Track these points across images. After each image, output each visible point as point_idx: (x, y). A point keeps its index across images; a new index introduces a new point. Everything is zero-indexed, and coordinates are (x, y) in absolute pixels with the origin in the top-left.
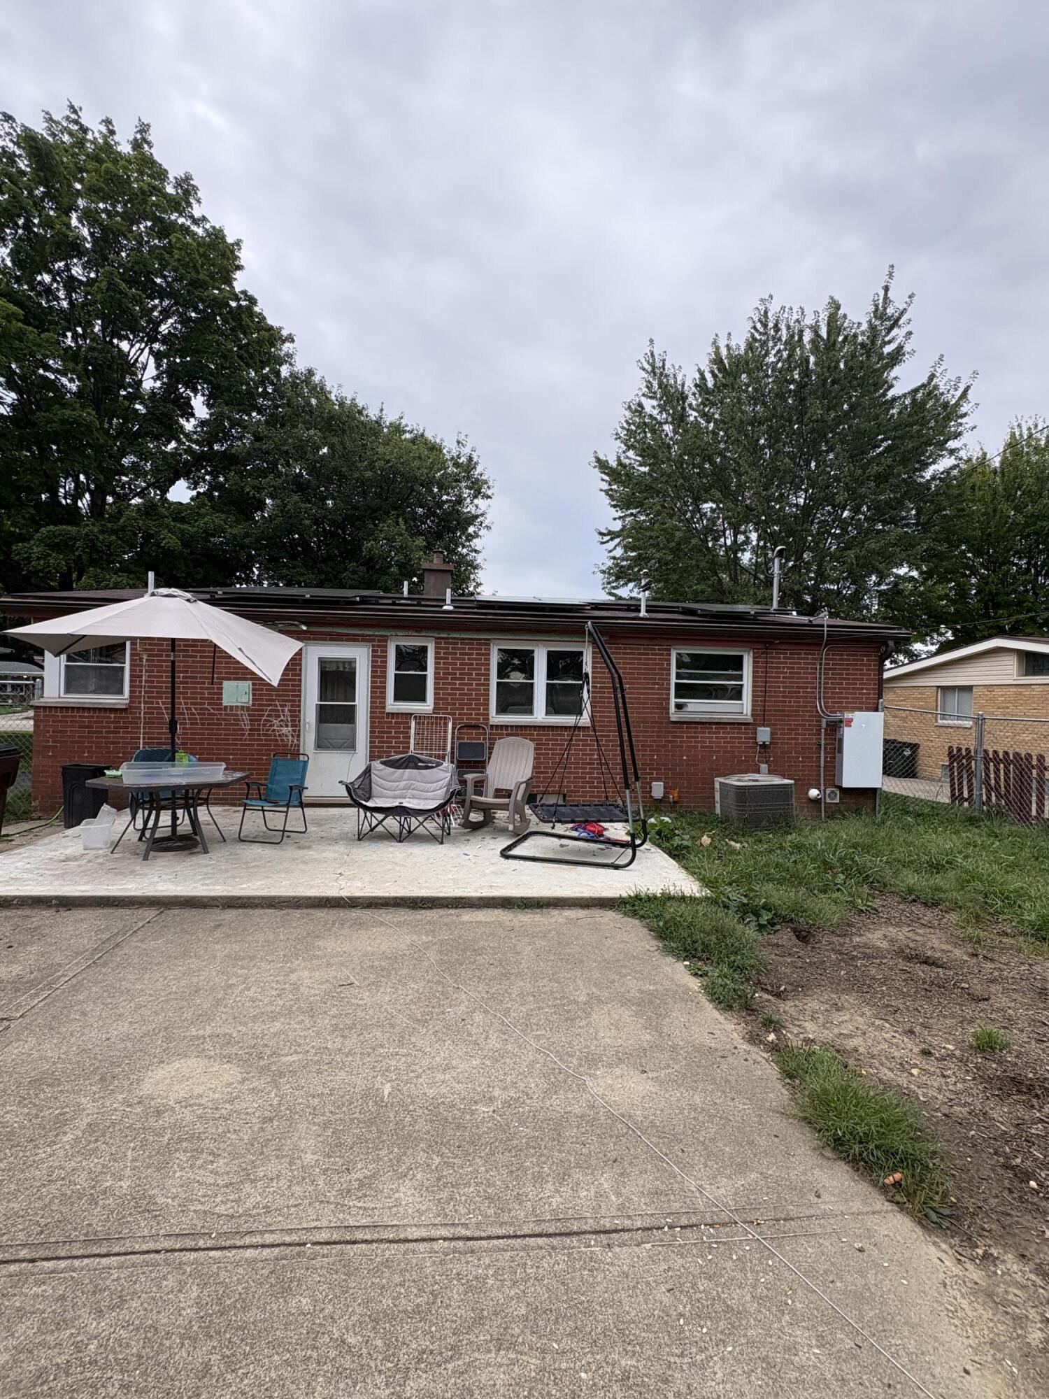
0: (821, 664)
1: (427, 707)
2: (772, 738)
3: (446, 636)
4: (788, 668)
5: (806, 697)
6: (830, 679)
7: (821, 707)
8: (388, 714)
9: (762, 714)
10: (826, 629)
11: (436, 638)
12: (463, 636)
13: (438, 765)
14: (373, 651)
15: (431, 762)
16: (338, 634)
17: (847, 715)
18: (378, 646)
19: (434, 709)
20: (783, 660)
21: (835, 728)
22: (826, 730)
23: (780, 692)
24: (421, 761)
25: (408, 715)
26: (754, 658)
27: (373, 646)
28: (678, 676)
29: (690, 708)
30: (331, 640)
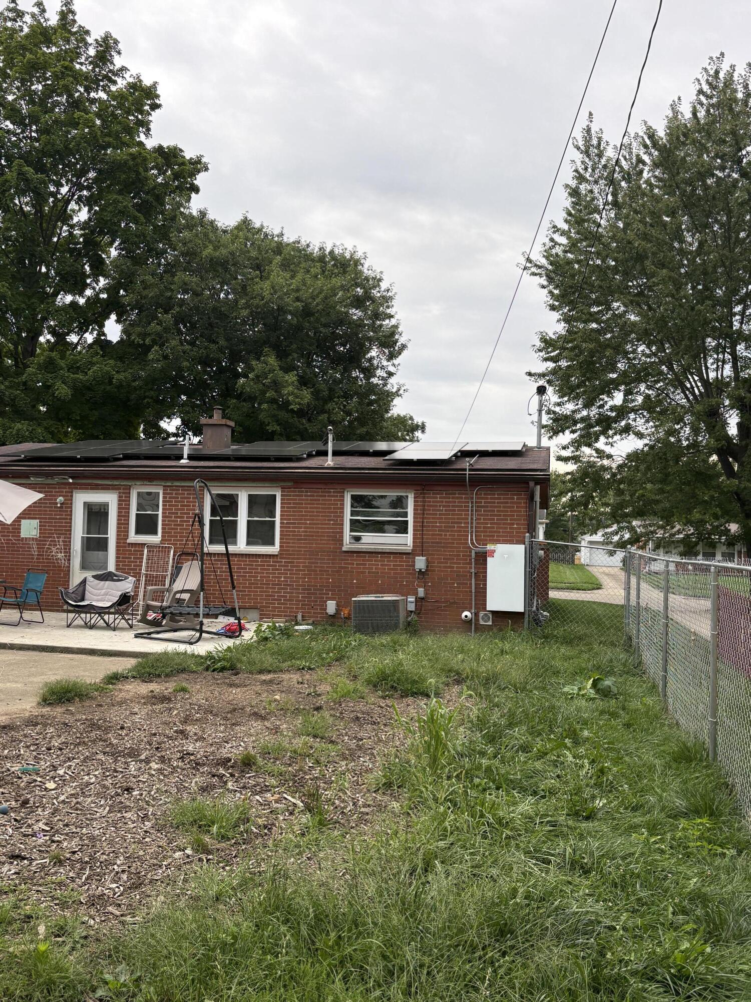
0: (472, 503)
1: (155, 539)
2: (427, 567)
3: (170, 484)
4: (444, 506)
5: (460, 531)
6: (482, 515)
7: (472, 540)
8: (129, 544)
9: (420, 547)
10: (467, 472)
11: (164, 486)
12: (183, 484)
13: (126, 578)
14: (119, 497)
15: (121, 576)
16: (97, 485)
17: (490, 547)
18: (123, 493)
19: (162, 540)
20: (438, 500)
21: (482, 558)
22: (476, 560)
23: (437, 527)
24: (116, 576)
25: (143, 545)
26: (415, 498)
27: (120, 493)
28: (353, 513)
29: (364, 540)
30: (91, 489)
